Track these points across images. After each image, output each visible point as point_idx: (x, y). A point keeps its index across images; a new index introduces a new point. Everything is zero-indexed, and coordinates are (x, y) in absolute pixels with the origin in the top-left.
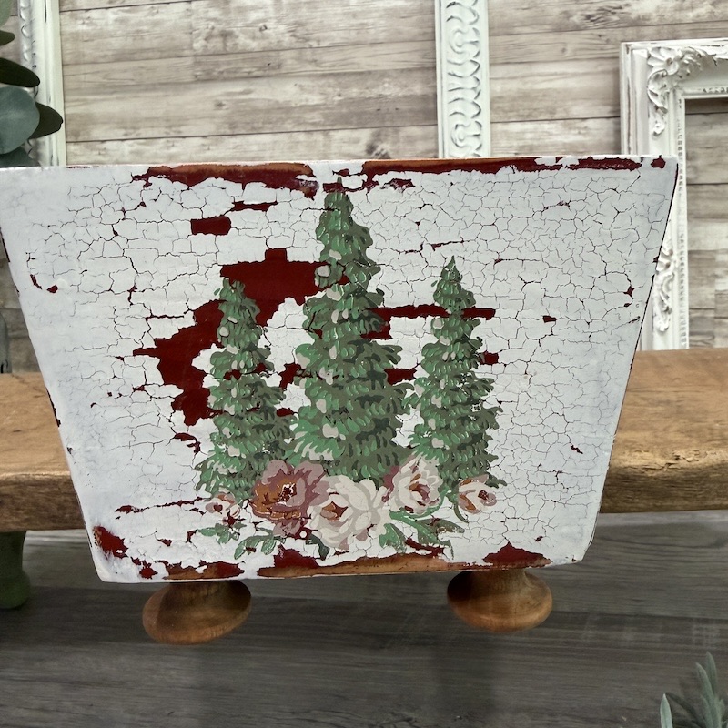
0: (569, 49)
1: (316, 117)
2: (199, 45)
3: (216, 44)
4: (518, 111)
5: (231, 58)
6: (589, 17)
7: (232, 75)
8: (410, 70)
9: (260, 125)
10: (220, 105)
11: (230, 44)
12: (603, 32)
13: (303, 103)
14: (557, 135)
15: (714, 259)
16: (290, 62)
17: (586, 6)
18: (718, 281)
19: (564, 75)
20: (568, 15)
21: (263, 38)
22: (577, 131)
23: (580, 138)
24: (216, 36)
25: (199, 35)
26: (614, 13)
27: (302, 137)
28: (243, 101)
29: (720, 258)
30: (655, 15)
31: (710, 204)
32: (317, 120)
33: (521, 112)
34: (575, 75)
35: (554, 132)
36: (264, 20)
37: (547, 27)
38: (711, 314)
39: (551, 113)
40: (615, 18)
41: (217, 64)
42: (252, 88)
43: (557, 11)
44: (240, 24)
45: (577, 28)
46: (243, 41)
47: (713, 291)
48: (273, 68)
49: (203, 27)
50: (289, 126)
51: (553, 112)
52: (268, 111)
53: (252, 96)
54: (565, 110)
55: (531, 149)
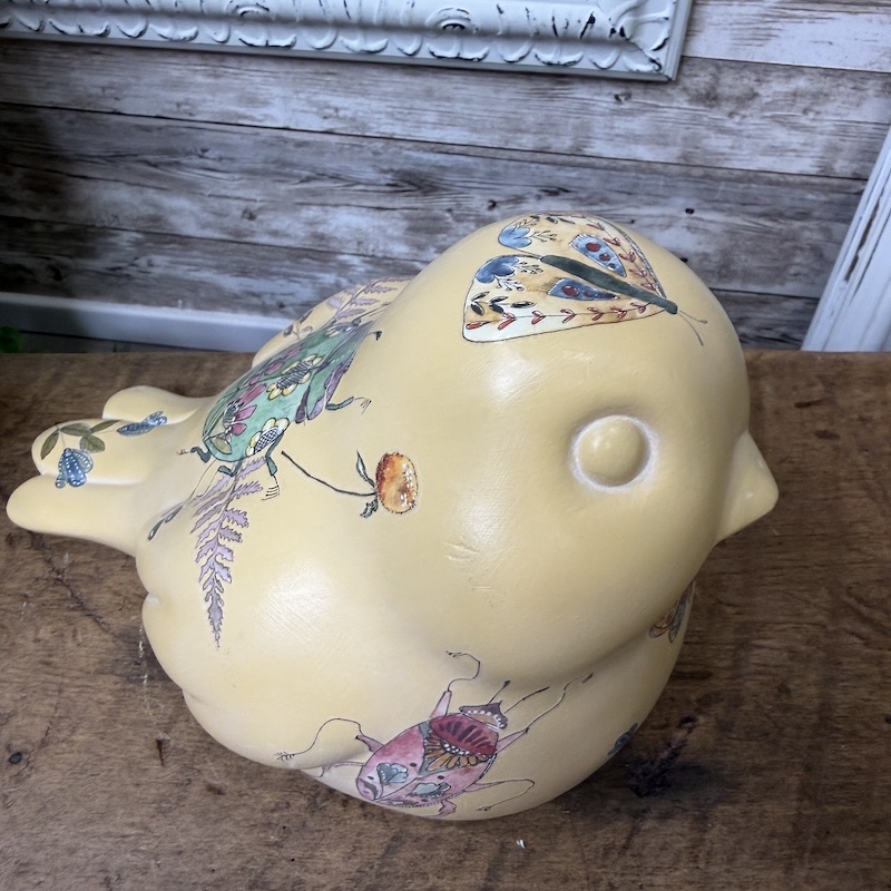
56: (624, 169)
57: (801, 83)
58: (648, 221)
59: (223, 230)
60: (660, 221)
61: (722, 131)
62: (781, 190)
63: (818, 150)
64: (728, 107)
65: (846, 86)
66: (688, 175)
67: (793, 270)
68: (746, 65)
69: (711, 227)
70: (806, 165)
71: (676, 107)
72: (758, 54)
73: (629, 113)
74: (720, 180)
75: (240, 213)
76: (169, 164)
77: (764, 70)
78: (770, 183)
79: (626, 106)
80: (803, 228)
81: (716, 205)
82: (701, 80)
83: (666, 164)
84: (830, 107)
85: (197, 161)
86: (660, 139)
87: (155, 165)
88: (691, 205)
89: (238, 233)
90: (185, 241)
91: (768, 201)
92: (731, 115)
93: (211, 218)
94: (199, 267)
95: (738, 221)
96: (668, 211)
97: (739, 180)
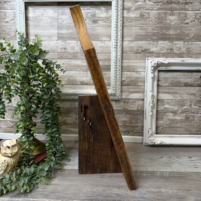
0: (138, 57)
1: (85, 68)
2: (59, 50)
3: (63, 50)
4: (127, 69)
5: (66, 54)
6: (142, 51)
7: (67, 58)
8: (105, 60)
9: (73, 69)
10: (64, 64)
11: (66, 51)
12: (145, 54)
13: (82, 65)
14: (134, 75)
15: (164, 101)
16: (79, 56)
17: (142, 48)
18: (164, 105)
19: (137, 63)
20: (138, 50)
21: (73, 50)
23: (139, 76)
24: (63, 49)
25: (59, 48)
26: (147, 50)
27: (82, 72)
28: (69, 63)
29: (165, 101)
30: (155, 51)
31: (164, 90)
32: (85, 69)
33: (128, 70)
34: (139, 63)
36: (74, 46)
37: (134, 52)
38: (163, 112)
40: (147, 51)
41: (63, 55)
42: (71, 61)
43: (136, 49)
44: (68, 47)
45: (140, 53)
46: (69, 50)
47: (164, 107)
48: (76, 57)
49: (60, 46)
50: (79, 70)
51: (134, 70)
52: (74, 66)
53: (71, 63)
54: (137, 70)
55: (129, 77)
56: (117, 110)
57: (133, 100)
58: (121, 117)
59: (73, 122)
60: (122, 117)
61: (127, 106)
62: (134, 112)
63: (137, 107)
64: (127, 103)
65: (137, 100)
66: (124, 111)
67: (138, 122)
68: (127, 99)
69: (128, 117)
70: (136, 109)
71: (121, 104)
72: (128, 98)
73: (117, 104)
74: (128, 111)
75: (75, 119)
76: (68, 113)
77: (129, 99)
78: (133, 111)
79: (117, 103)
80: (138, 116)
81: (128, 114)
82: (123, 100)
83: (122, 110)
84: (136, 102)
85: (71, 113)
86: (121, 107)
87: (66, 114)
88: (125, 114)
89: (74, 122)
90: (68, 124)
91: (133, 113)
92: (127, 104)
93: (71, 120)
94: (69, 127)
95: (131, 116)
96: (123, 115)
97: (130, 111)
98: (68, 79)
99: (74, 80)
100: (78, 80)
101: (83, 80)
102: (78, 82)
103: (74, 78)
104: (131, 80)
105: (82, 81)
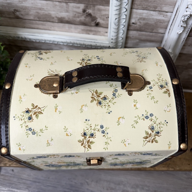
4: (142, 5)
14: (155, 16)
22: (163, 16)
23: (163, 18)
33: (144, 6)
35: (154, 15)
39: (155, 8)
51: (156, 7)
54: (161, 8)
55: (144, 19)
98: (37, 12)
99: (46, 15)
100: (53, 16)
101: (62, 16)
102: (53, 18)
103: (46, 12)
104: (147, 23)
105: (60, 17)
